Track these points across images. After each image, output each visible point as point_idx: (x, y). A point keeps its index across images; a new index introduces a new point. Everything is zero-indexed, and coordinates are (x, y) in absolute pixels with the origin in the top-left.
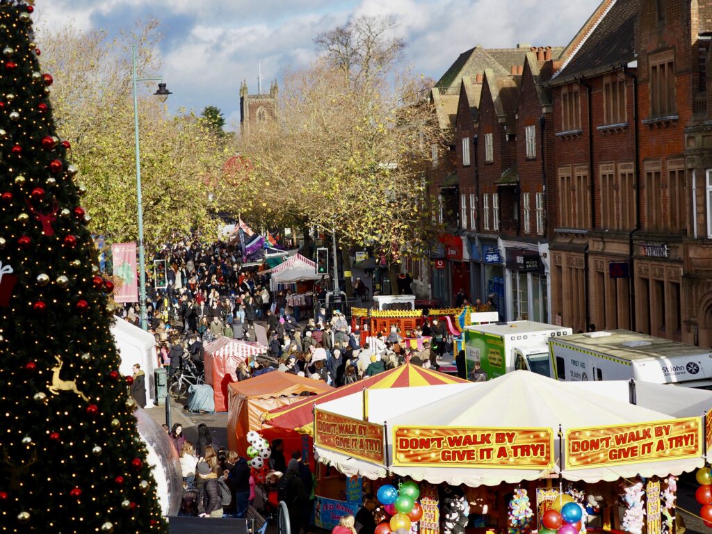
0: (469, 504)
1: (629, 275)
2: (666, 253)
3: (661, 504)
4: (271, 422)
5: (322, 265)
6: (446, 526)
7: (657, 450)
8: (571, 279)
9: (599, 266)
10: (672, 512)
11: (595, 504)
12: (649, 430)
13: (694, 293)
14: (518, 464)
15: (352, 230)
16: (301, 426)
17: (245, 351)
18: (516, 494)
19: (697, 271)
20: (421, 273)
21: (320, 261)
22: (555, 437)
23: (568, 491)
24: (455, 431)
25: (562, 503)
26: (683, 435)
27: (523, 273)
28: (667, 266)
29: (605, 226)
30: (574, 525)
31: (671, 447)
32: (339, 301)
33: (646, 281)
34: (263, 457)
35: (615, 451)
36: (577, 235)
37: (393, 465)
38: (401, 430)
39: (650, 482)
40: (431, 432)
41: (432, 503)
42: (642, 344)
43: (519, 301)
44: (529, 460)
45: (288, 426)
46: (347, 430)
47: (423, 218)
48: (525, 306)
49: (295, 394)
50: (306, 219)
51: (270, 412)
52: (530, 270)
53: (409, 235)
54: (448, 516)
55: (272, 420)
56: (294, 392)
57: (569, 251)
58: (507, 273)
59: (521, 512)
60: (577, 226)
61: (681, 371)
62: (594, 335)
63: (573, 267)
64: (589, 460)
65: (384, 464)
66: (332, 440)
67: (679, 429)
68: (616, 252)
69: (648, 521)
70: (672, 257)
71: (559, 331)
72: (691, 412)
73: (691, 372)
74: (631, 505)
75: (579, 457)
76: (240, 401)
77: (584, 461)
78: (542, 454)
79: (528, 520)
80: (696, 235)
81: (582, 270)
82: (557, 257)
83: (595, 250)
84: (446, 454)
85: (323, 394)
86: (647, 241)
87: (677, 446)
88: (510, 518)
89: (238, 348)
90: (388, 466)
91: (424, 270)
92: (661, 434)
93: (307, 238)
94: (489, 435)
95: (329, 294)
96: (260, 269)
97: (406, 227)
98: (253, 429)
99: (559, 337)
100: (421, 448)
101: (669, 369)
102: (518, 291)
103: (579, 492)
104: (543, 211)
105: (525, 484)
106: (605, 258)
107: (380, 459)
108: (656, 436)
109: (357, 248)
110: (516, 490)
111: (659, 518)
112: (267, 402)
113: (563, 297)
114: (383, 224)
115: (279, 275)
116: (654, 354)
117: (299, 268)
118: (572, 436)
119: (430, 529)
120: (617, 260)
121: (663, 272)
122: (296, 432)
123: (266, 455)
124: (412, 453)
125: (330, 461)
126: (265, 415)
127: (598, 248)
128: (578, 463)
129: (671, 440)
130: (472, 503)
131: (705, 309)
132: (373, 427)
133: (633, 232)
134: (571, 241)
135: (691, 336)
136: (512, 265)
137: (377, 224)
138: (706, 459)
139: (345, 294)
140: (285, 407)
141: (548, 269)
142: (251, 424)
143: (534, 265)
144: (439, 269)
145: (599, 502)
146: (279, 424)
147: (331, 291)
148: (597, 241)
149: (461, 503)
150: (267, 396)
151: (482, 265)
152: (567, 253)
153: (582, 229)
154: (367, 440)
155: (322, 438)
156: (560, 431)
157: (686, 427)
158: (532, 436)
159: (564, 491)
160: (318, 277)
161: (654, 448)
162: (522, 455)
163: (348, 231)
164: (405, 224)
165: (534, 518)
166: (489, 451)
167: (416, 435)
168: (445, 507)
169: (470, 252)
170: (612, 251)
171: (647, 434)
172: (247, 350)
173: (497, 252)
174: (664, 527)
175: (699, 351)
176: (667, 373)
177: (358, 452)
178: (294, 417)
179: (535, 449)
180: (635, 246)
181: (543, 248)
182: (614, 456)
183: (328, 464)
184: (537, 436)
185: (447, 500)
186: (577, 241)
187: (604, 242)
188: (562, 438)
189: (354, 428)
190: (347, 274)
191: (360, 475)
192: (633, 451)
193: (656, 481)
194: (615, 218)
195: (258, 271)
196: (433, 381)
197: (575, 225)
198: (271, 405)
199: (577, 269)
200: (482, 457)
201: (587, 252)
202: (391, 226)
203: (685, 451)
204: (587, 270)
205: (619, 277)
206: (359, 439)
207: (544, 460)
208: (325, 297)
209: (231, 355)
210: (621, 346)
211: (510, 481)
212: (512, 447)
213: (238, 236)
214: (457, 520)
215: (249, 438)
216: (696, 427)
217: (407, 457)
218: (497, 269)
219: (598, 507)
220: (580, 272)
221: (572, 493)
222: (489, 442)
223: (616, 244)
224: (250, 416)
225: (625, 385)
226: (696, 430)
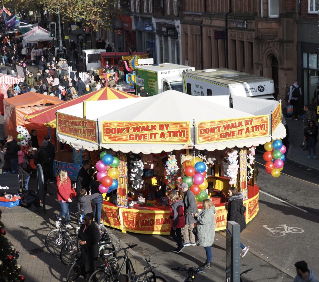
0: (144, 164)
1: (225, 38)
2: (245, 26)
3: (247, 162)
4: (30, 120)
5: (53, 32)
6: (131, 176)
7: (246, 133)
8: (193, 40)
9: (208, 33)
10: (253, 166)
11: (212, 162)
12: (242, 122)
13: (261, 48)
14: (171, 141)
15: (70, 12)
16: (47, 122)
17: (11, 81)
18: (169, 158)
19: (262, 35)
20: (108, 37)
21: (51, 30)
22: (191, 126)
23: (197, 156)
24: (136, 124)
25: (195, 162)
26: (259, 125)
27: (166, 37)
28: (246, 33)
29: (212, 10)
30: (202, 174)
31: (253, 131)
32: (63, 53)
33: (234, 41)
34: (27, 140)
35: (223, 133)
36: (196, 15)
37: (102, 143)
38: (106, 123)
39: (241, 150)
40: (123, 124)
41: (123, 163)
42: (233, 76)
43: (164, 52)
44: (177, 139)
45: (40, 122)
46: (76, 124)
47: (110, 6)
48: (167, 55)
49: (42, 105)
50: (42, 6)
51: (29, 115)
52: (170, 35)
53: (102, 16)
54: (132, 170)
55: (30, 119)
56: (42, 103)
57: (192, 24)
58: (157, 37)
59: (172, 168)
60: (196, 10)
61: (255, 90)
62: (208, 71)
63: (194, 33)
64: (210, 138)
65: (97, 143)
66: (67, 129)
67: (257, 122)
68: (217, 25)
69: (240, 171)
70: (248, 28)
71: (187, 69)
72: (264, 112)
73: (260, 91)
74: (231, 163)
75: (204, 137)
76: (11, 108)
77: (207, 139)
78: (184, 136)
79: (176, 172)
80: (262, 16)
81: (199, 35)
82: (185, 28)
83: (206, 24)
84: (132, 136)
85: (59, 104)
86: (235, 19)
87: (256, 130)
88: (166, 171)
89: (7, 79)
90: (99, 143)
91: (110, 35)
92: (248, 124)
93: (42, 17)
94: (155, 126)
95: (56, 49)
96: (16, 34)
97: (100, 10)
98: (19, 125)
99: (187, 72)
100: (118, 133)
101: (249, 89)
102: (163, 47)
103: (204, 156)
104: (177, 2)
105: (174, 152)
106: (211, 28)
107: (94, 140)
108: (245, 125)
109: (72, 22)
110: (169, 156)
111: (246, 169)
112: (27, 109)
113: (189, 50)
114: (88, 9)
115: (28, 37)
116: (240, 81)
117: (39, 34)
118: (201, 126)
119: (122, 178)
120: (218, 29)
121: (244, 36)
122: (45, 125)
123: (29, 139)
124: (112, 136)
125: (66, 141)
126: (26, 116)
127: (208, 23)
128: (204, 140)
129: (253, 127)
130: (145, 163)
131: (267, 56)
132: (90, 122)
133: (227, 14)
134: (193, 19)
135: (259, 71)
136: (160, 33)
137: (84, 9)
138: (271, 137)
139: (66, 49)
140: (37, 112)
141: (180, 35)
142: (18, 122)
143: (172, 33)
144: (118, 35)
145: (214, 161)
146: (35, 121)
147: (57, 47)
148: (207, 19)
149: (139, 163)
150: (26, 106)
151: (143, 32)
152: (191, 26)
153: (199, 12)
154: (87, 130)
155: (61, 128)
156: (194, 123)
157: (261, 120)
158: (179, 126)
159: (196, 156)
160: (50, 39)
161: (244, 132)
162: (174, 136)
163: (67, 13)
164: (100, 9)
165: (179, 171)
166: (155, 134)
167: (115, 126)
168: (131, 165)
169: (136, 25)
170: (216, 25)
171: (240, 124)
172: (12, 80)
173: (151, 25)
174: (249, 174)
175: (264, 79)
176: (247, 91)
177: (82, 136)
178: (44, 117)
179: (180, 133)
180: (228, 22)
181: (177, 23)
182: (223, 136)
183: (65, 143)
184: (181, 126)
185: (132, 161)
186: (196, 19)
187: (211, 20)
188: (195, 127)
189: (80, 123)
190: (66, 37)
191: (83, 149)
192: (233, 133)
193: (245, 150)
194: (217, 6)
195: (15, 36)
196: (121, 97)
197: (195, 10)
198: (28, 111)
199: (196, 35)
200: (151, 138)
201: (202, 25)
202: (92, 10)
203: (261, 133)
204: (202, 35)
205: (220, 39)
206: (82, 129)
207: (185, 139)
208: (54, 50)
209: (3, 83)
210: (222, 77)
211: (166, 151)
212: (168, 132)
213: (3, 15)
214: (137, 172)
215: (18, 130)
216: (266, 120)
217: (109, 138)
218: (151, 35)
219: (213, 164)
220: (198, 37)
221: (200, 156)
222: (155, 129)
223: (218, 21)
224: (16, 117)
225: (227, 98)
226: (266, 122)
